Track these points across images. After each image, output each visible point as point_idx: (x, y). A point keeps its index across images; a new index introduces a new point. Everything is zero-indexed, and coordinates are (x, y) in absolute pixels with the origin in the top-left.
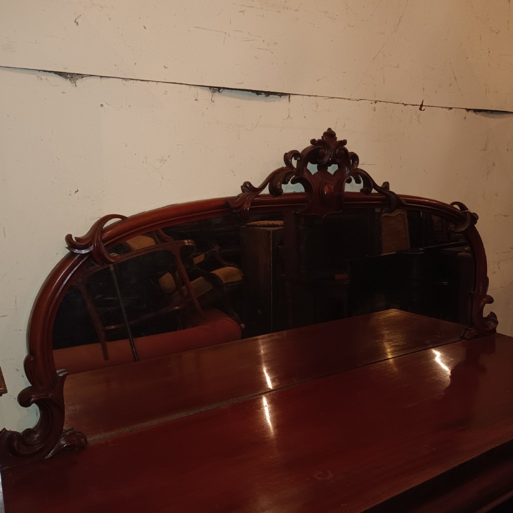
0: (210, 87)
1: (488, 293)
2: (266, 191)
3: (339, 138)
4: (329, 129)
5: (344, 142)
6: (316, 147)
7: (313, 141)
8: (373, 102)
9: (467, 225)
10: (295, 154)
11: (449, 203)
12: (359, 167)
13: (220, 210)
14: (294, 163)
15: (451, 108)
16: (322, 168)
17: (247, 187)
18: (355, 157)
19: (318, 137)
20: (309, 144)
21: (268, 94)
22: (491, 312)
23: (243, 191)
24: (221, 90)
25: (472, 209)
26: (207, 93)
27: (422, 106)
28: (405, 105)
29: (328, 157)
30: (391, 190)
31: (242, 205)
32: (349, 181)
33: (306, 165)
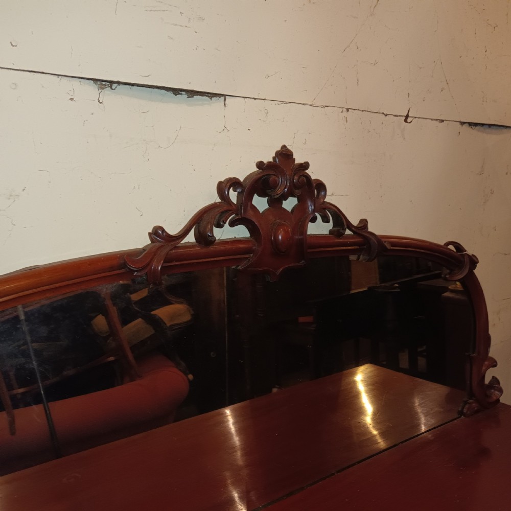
2: (191, 238)
3: (299, 159)
4: (284, 147)
5: (306, 166)
6: (265, 173)
7: (260, 165)
10: (234, 183)
14: (233, 196)
16: (276, 203)
17: (158, 234)
18: (321, 186)
19: (268, 158)
20: (255, 169)
21: (191, 93)
23: (152, 240)
29: (283, 187)
30: (370, 229)
32: (314, 220)
33: (251, 199)
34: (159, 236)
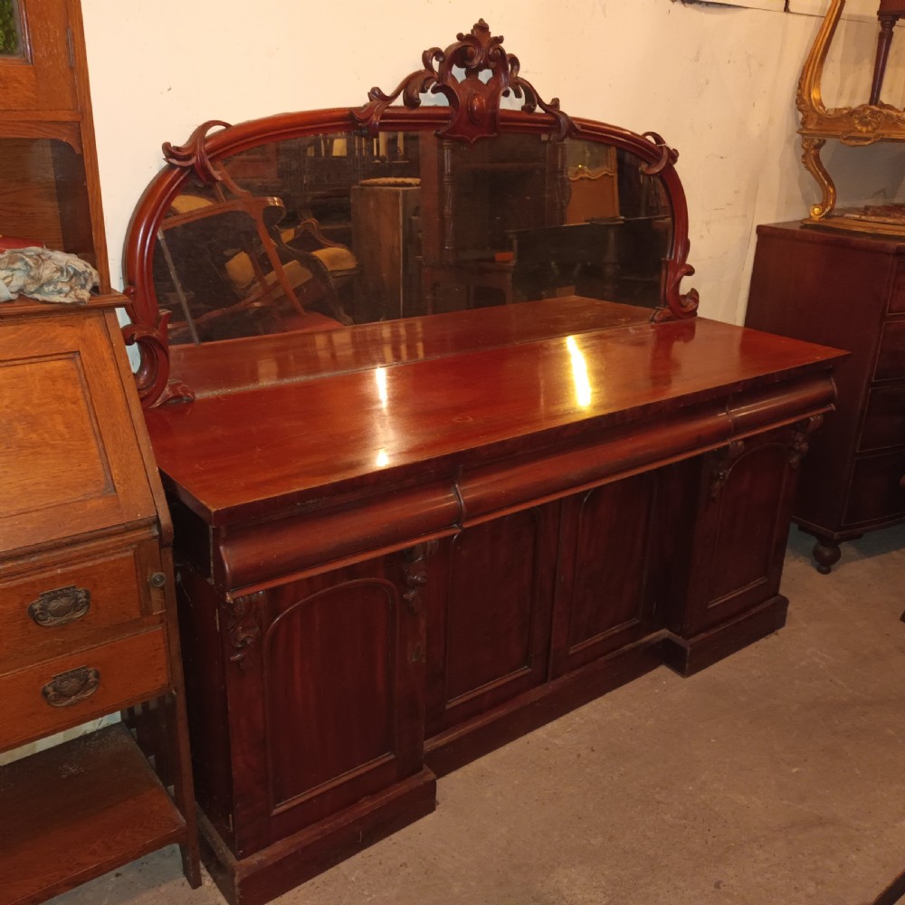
1: (689, 262)
2: (399, 101)
3: (494, 33)
4: (481, 20)
5: (500, 40)
6: (464, 44)
7: (460, 36)
9: (663, 164)
10: (436, 53)
11: (641, 133)
12: (519, 74)
13: (342, 123)
14: (436, 64)
16: (472, 73)
17: (376, 94)
18: (514, 61)
19: (467, 31)
20: (456, 41)
22: (693, 290)
23: (371, 100)
25: (671, 143)
29: (479, 58)
30: (561, 109)
31: (369, 118)
32: (506, 94)
33: (451, 68)
34: (375, 94)
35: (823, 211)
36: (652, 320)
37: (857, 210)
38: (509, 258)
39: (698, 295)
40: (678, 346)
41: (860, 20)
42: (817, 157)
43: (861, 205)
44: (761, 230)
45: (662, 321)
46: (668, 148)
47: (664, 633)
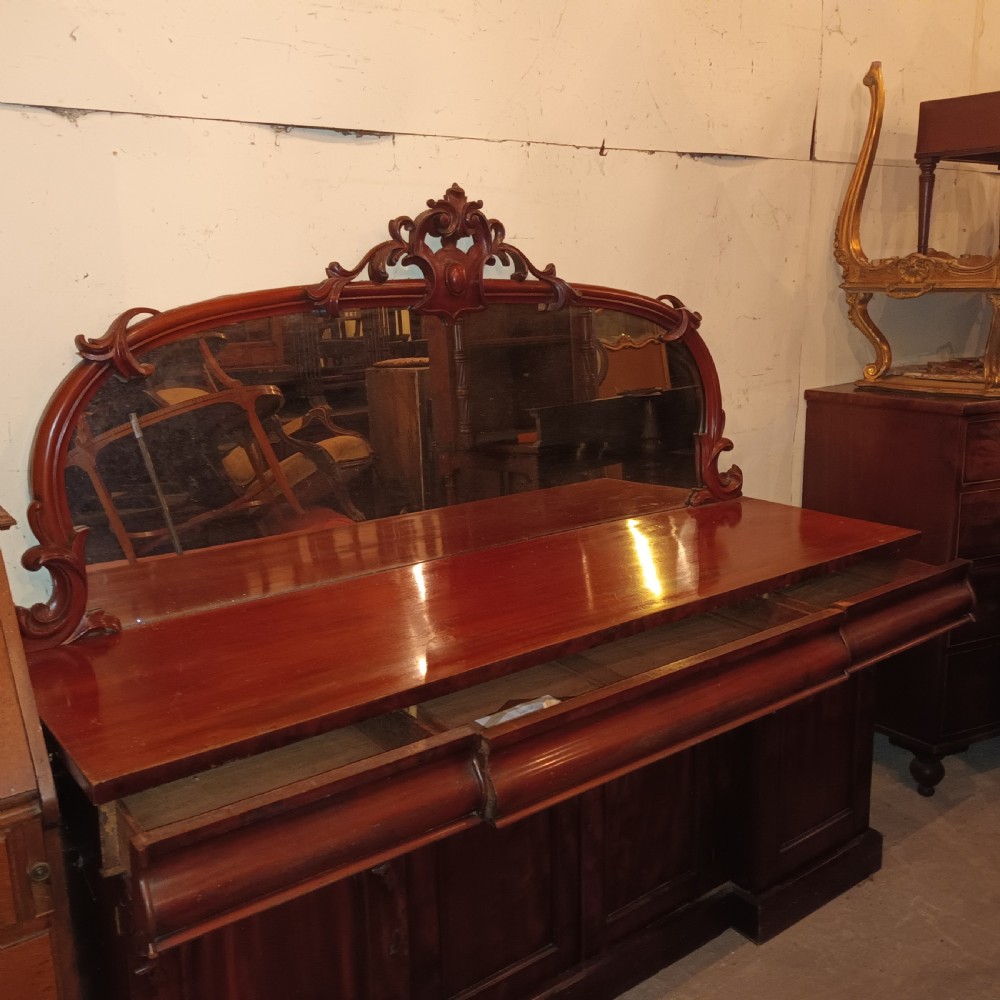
0: (272, 125)
1: (725, 435)
2: (364, 276)
3: (471, 197)
4: (455, 184)
5: (479, 204)
6: (436, 211)
7: (430, 203)
8: (525, 144)
9: (683, 330)
10: (405, 221)
11: (655, 296)
12: (506, 241)
13: (295, 303)
14: (405, 234)
15: (652, 152)
16: (449, 241)
17: (334, 269)
18: (498, 226)
19: (438, 196)
20: (426, 208)
21: (360, 133)
22: (733, 466)
23: (329, 277)
24: (289, 129)
26: (268, 133)
27: (602, 149)
28: (578, 148)
29: (454, 226)
30: (558, 275)
31: (326, 296)
32: (491, 262)
33: (423, 238)
34: (335, 271)
35: (878, 371)
36: (688, 503)
37: (919, 368)
38: (532, 440)
39: (741, 473)
40: (723, 532)
41: (898, 165)
42: (865, 313)
43: (924, 361)
44: (811, 397)
45: (701, 504)
46: (687, 311)
47: (729, 886)
